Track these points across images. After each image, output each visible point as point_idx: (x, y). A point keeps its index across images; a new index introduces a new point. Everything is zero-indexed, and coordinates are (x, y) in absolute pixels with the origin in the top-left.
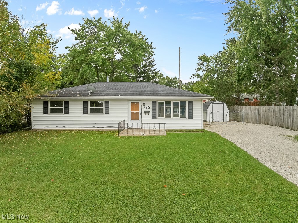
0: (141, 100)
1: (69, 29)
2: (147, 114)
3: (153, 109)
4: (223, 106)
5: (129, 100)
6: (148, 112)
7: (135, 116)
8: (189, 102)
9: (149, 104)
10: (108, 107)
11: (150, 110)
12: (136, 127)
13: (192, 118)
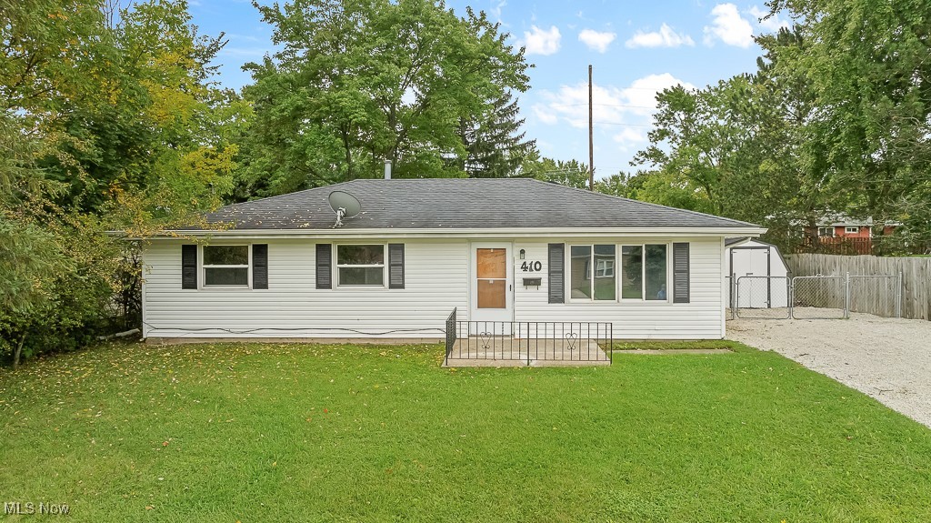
0: (512, 241)
1: (256, 5)
2: (532, 289)
3: (554, 272)
4: (769, 256)
5: (470, 241)
6: (537, 282)
7: (492, 296)
8: (678, 246)
9: (540, 254)
10: (398, 265)
11: (543, 274)
12: (498, 332)
13: (687, 300)
